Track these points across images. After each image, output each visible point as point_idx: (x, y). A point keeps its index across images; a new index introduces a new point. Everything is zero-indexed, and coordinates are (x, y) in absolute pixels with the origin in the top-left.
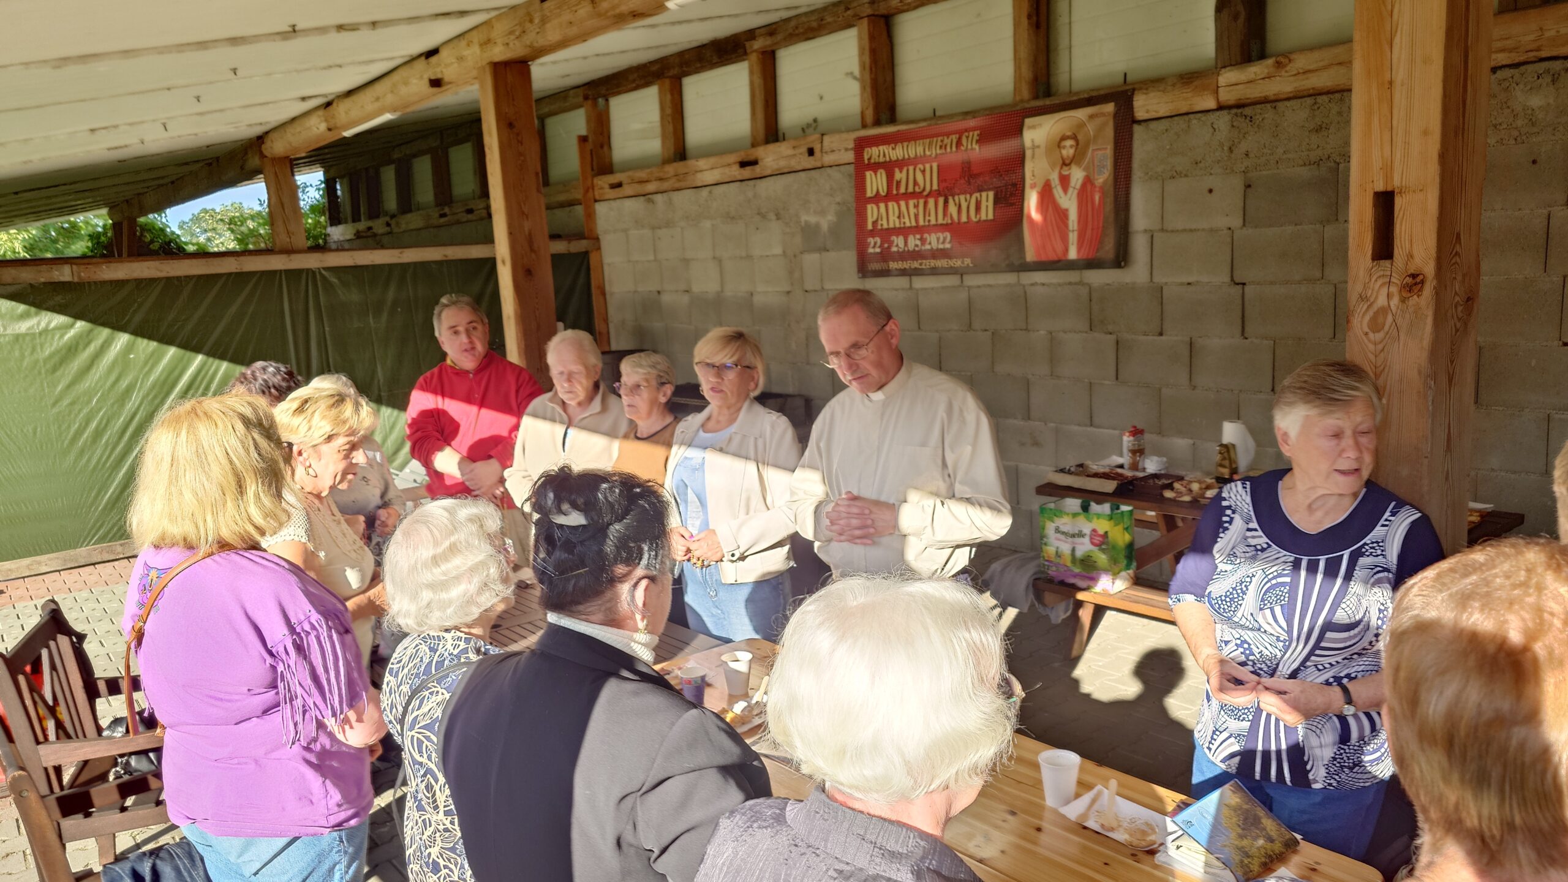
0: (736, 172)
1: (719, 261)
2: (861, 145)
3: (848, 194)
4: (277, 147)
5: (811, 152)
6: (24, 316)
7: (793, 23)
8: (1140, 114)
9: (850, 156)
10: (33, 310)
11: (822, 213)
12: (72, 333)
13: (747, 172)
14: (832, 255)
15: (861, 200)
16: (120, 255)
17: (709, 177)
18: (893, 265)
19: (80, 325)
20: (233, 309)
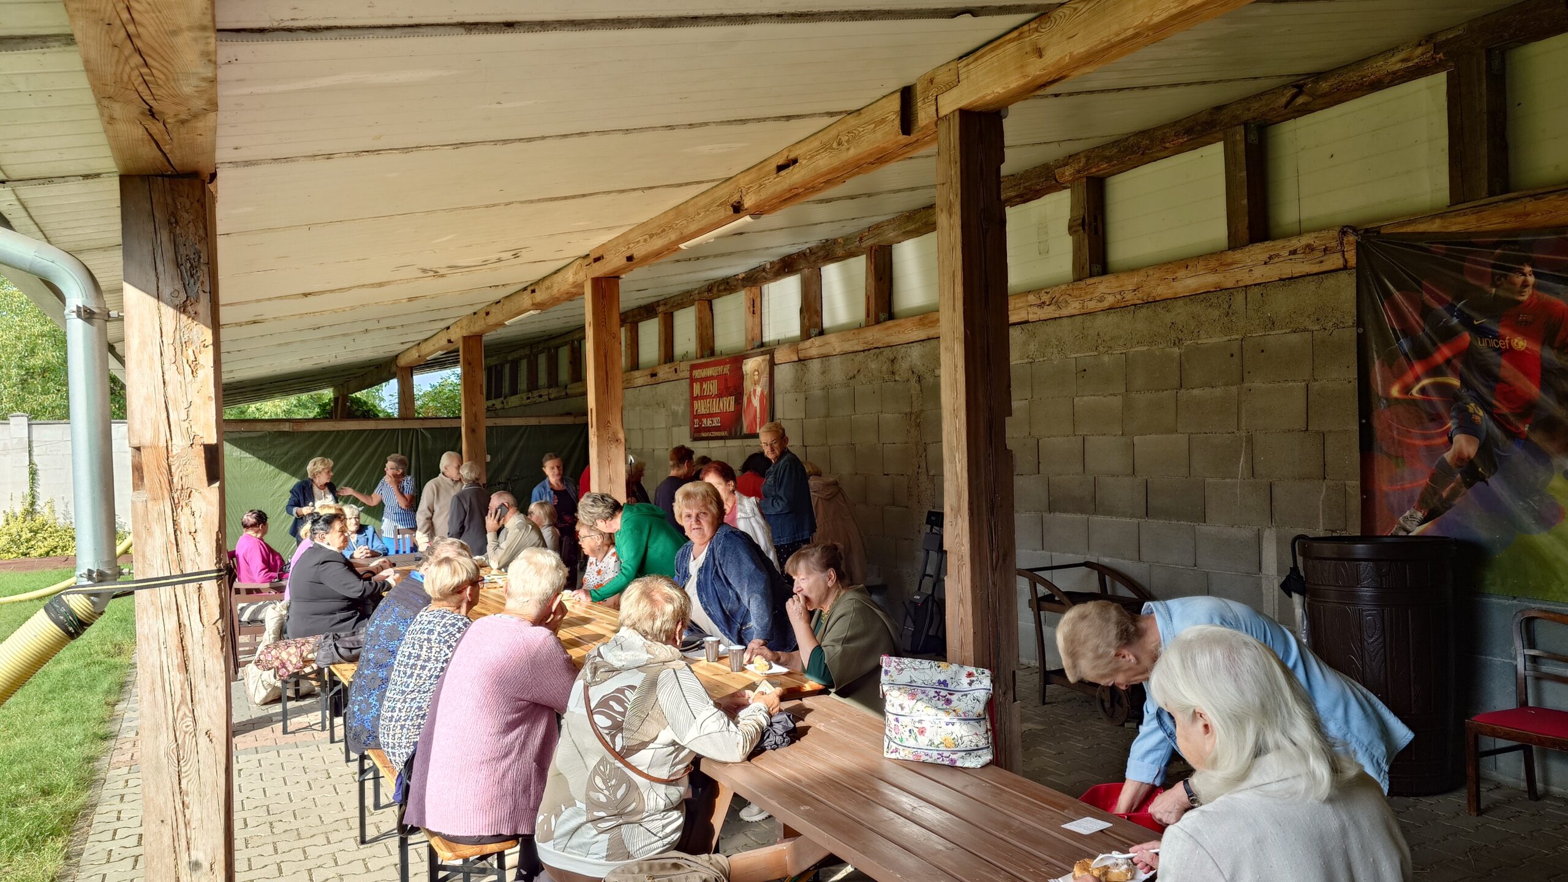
0: (649, 380)
1: (642, 430)
2: (694, 367)
3: (687, 395)
4: (403, 362)
5: (676, 370)
7: (672, 300)
8: (777, 361)
9: (687, 374)
11: (679, 405)
13: (653, 380)
14: (682, 428)
15: (693, 398)
16: (336, 418)
17: (640, 381)
18: (704, 435)
20: (371, 449)
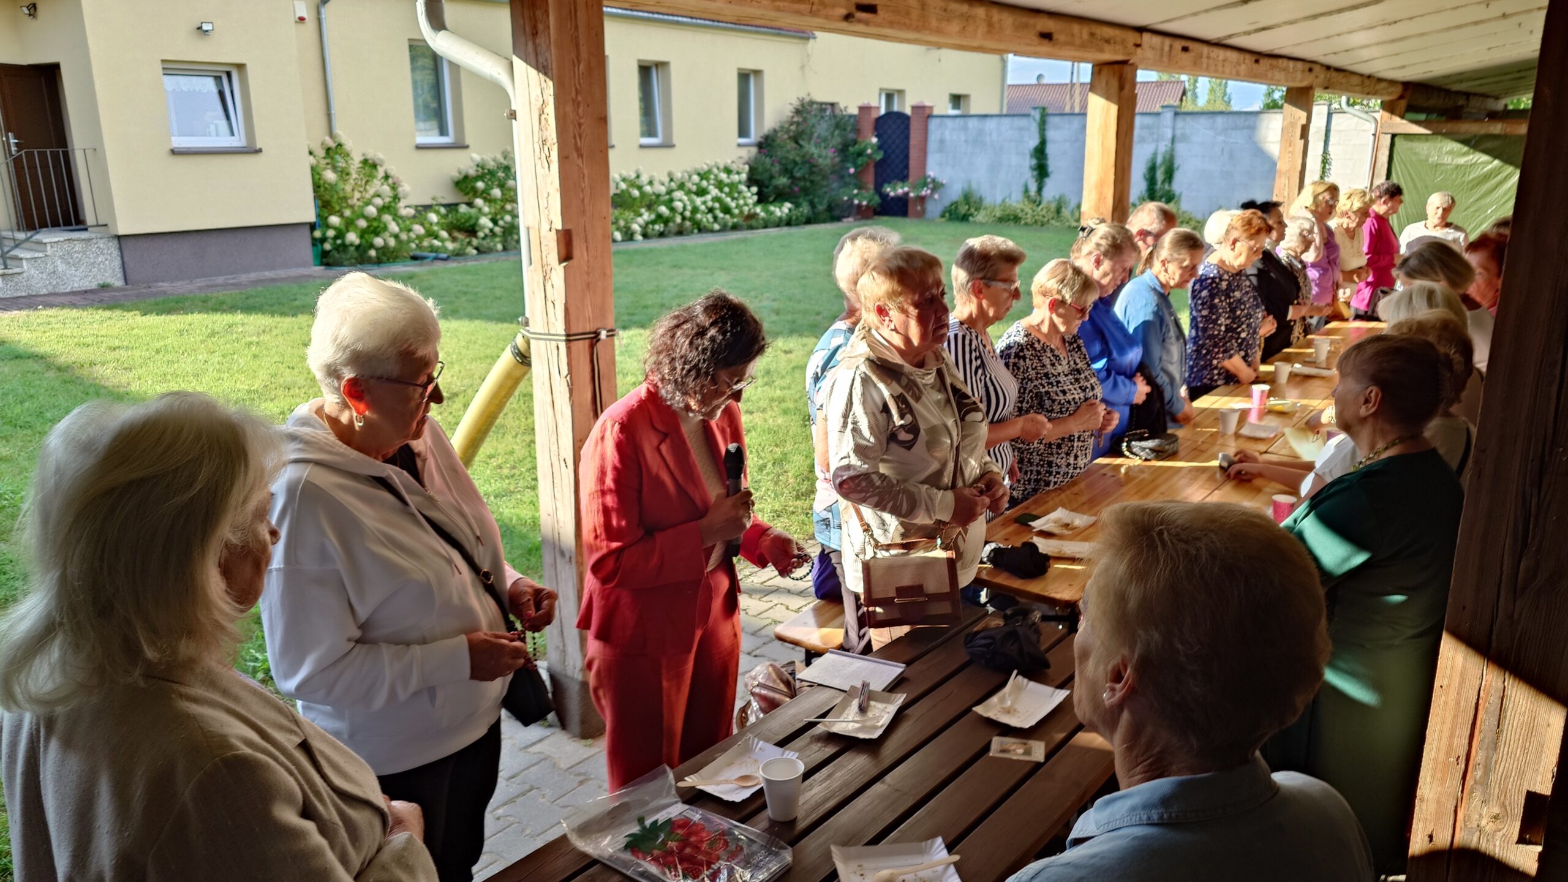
6: (1465, 154)
10: (1472, 151)
12: (1490, 167)
19: (1496, 162)
